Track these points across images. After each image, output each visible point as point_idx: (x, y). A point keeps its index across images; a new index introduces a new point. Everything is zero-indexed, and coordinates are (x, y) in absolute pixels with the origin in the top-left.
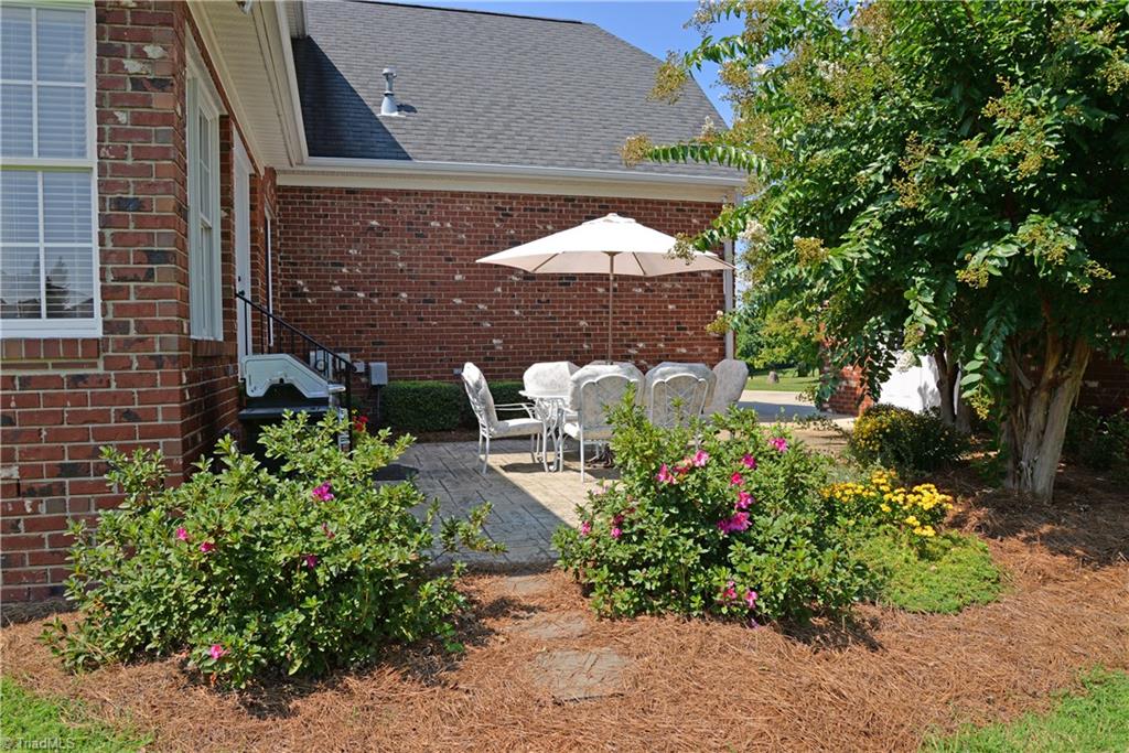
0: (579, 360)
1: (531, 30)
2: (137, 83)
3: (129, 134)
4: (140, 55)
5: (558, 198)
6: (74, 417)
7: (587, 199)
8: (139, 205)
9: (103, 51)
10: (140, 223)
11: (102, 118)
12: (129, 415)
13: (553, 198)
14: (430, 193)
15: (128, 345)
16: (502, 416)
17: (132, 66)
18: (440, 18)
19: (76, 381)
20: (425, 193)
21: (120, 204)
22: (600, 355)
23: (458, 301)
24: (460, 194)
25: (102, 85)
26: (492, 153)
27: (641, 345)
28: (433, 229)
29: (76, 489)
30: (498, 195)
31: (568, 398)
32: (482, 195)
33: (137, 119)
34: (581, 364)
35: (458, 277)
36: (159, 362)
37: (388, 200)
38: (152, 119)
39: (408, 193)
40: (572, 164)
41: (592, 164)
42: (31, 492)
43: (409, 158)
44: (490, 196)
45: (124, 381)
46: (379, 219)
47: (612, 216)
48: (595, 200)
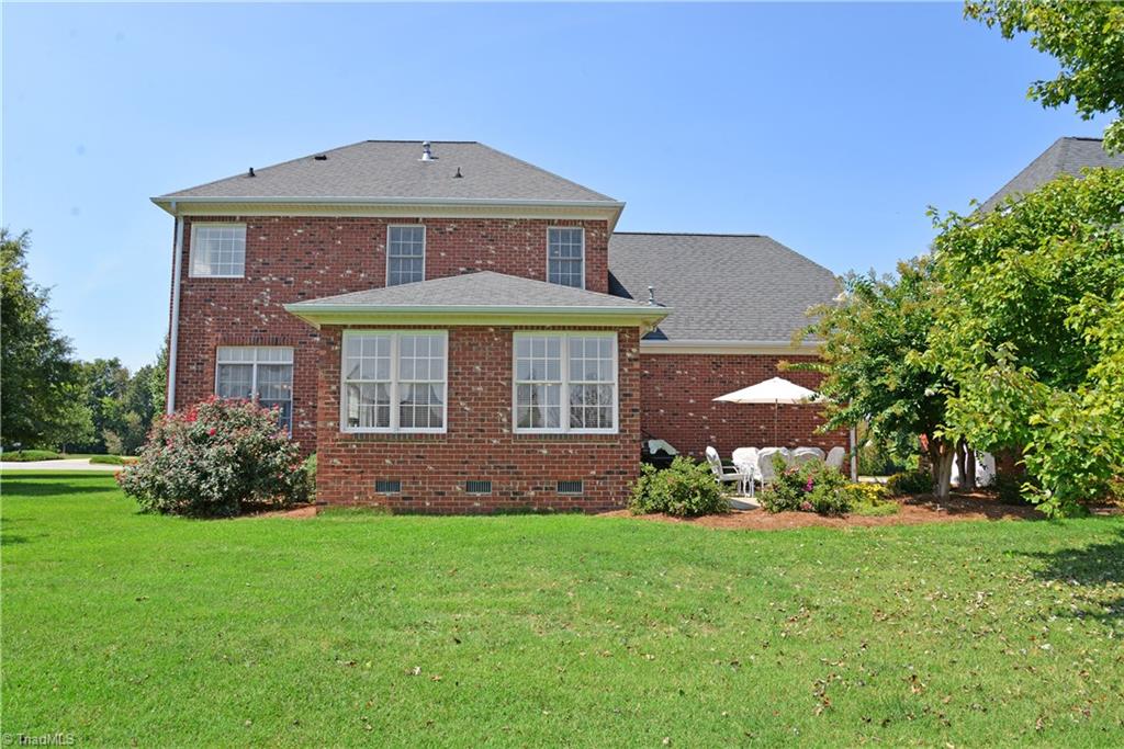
0: (760, 446)
1: (727, 245)
2: (630, 360)
3: (628, 375)
4: (630, 351)
5: (748, 356)
6: (611, 457)
7: (764, 356)
8: (630, 395)
9: (620, 351)
10: (631, 400)
11: (620, 370)
12: (626, 457)
13: (745, 356)
14: (677, 355)
15: (627, 436)
16: (726, 471)
17: (629, 355)
18: (672, 241)
19: (612, 446)
20: (673, 355)
21: (625, 395)
22: (767, 445)
23: (691, 414)
24: (692, 356)
25: (620, 360)
26: (711, 333)
27: (797, 440)
28: (678, 375)
29: (611, 478)
30: (713, 356)
31: (756, 463)
32: (705, 355)
33: (629, 370)
34: (760, 448)
35: (691, 401)
36: (635, 441)
37: (654, 360)
38: (633, 370)
39: (664, 356)
40: (755, 338)
41: (766, 337)
42: (598, 479)
43: (666, 339)
44: (709, 356)
45: (625, 447)
46: (649, 370)
47: (777, 379)
48: (769, 356)
